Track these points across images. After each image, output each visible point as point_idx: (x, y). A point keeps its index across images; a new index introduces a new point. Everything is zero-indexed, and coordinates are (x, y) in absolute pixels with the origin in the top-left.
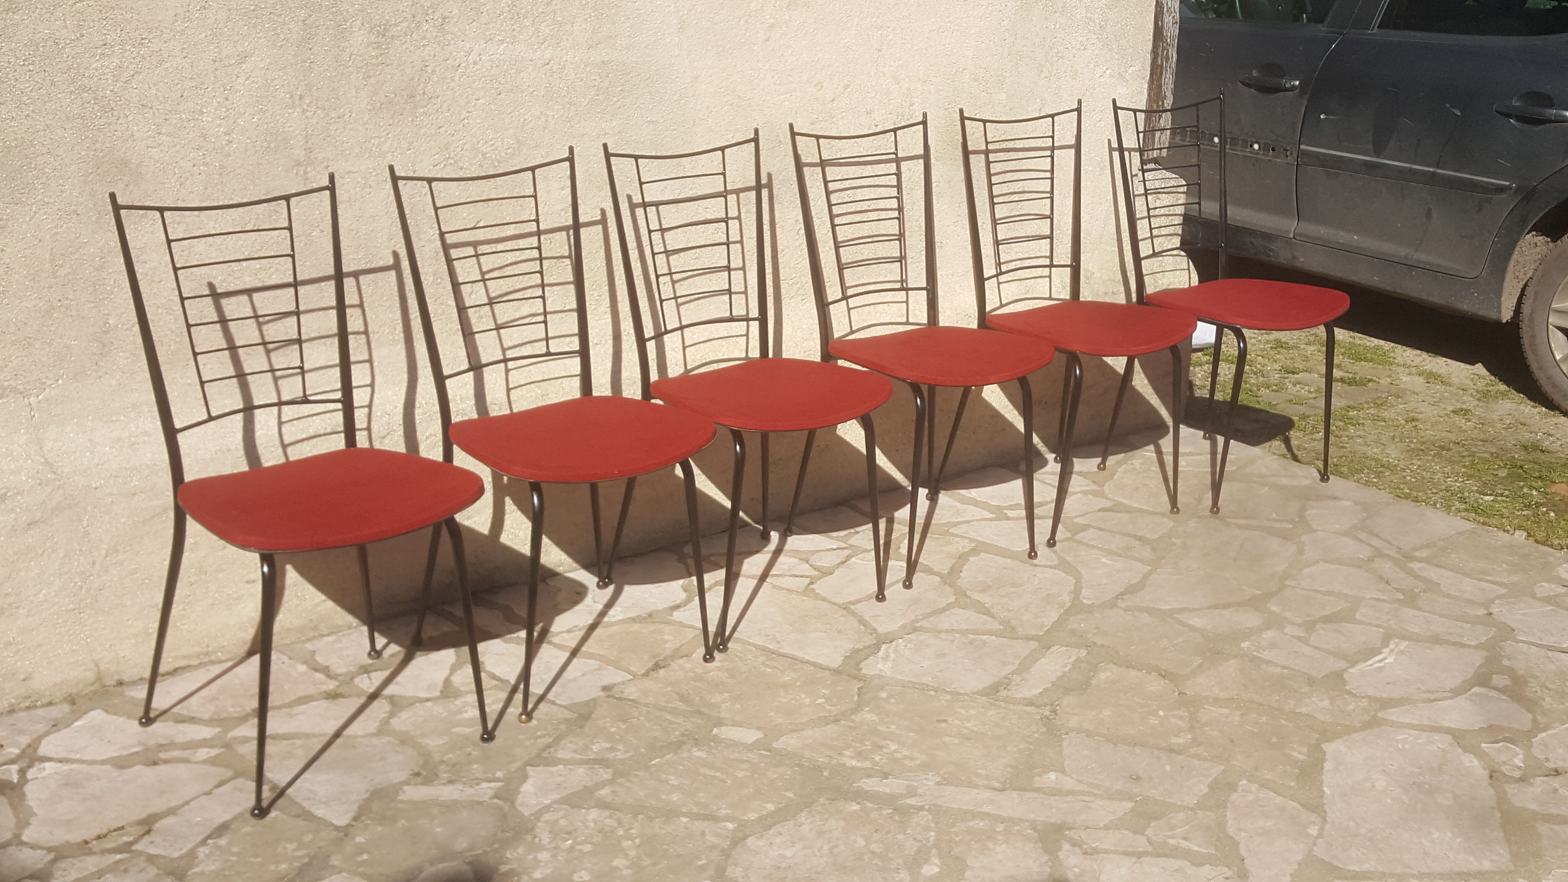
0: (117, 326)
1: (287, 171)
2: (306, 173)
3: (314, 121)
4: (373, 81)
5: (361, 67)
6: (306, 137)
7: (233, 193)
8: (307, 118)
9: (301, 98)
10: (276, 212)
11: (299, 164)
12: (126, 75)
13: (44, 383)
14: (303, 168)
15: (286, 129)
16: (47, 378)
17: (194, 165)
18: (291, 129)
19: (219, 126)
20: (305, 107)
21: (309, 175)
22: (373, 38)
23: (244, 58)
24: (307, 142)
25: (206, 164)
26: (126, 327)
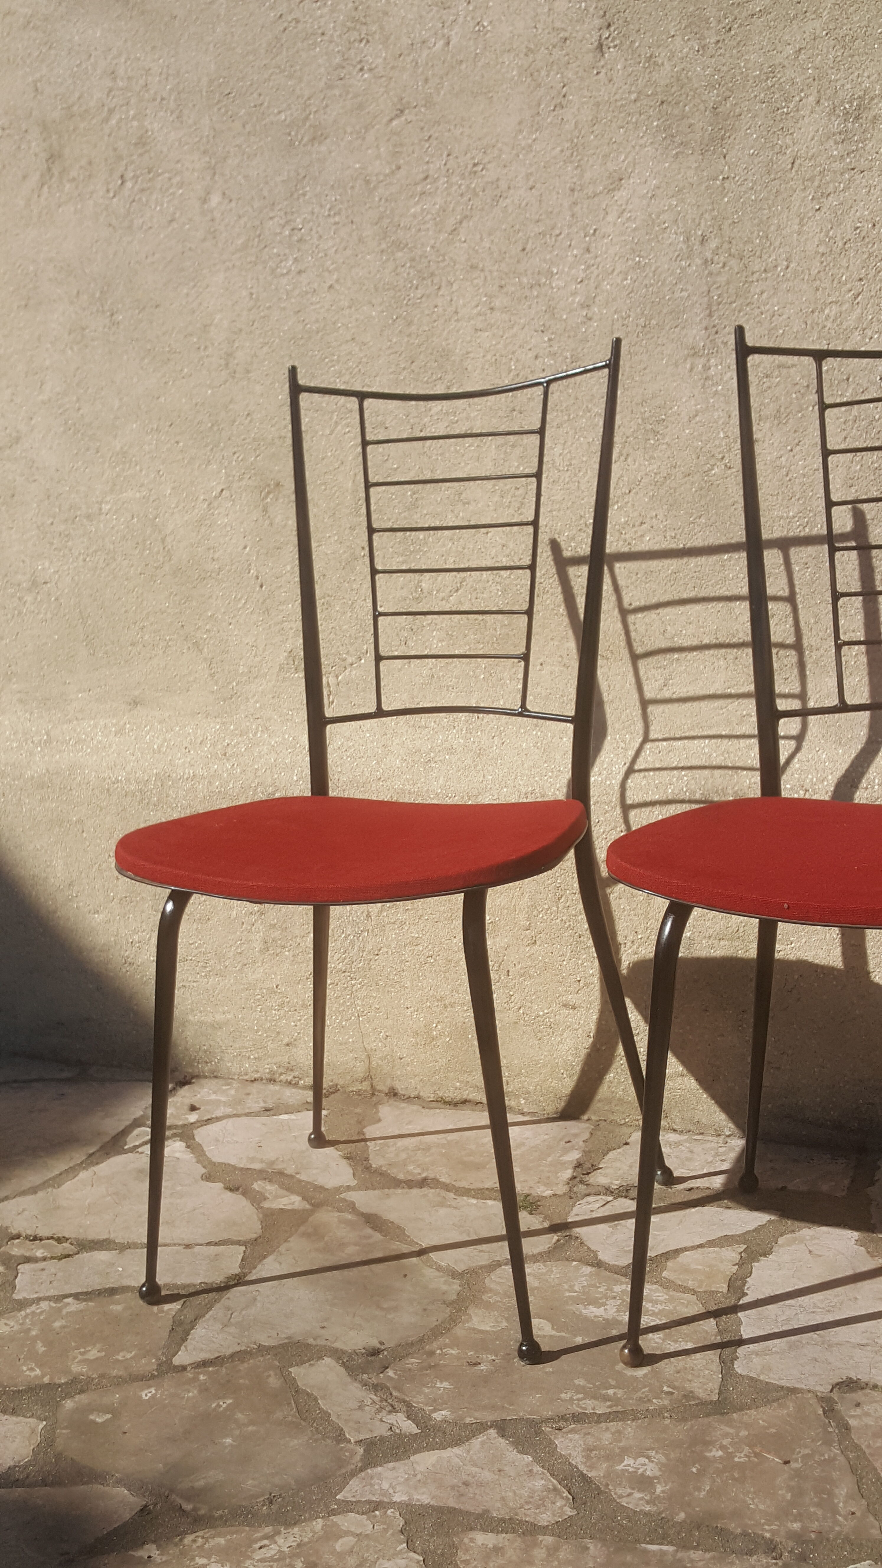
0: (430, 593)
1: (676, 365)
2: (706, 368)
3: (722, 279)
4: (833, 201)
5: (812, 179)
6: (709, 306)
7: (591, 401)
8: (711, 274)
9: (703, 240)
10: (656, 433)
11: (695, 353)
12: (451, 222)
13: (345, 660)
14: (703, 360)
15: (677, 295)
16: (348, 653)
17: (536, 357)
18: (685, 294)
19: (574, 294)
20: (709, 255)
21: (712, 371)
22: (836, 125)
23: (617, 181)
24: (710, 315)
25: (553, 355)
26: (441, 595)
